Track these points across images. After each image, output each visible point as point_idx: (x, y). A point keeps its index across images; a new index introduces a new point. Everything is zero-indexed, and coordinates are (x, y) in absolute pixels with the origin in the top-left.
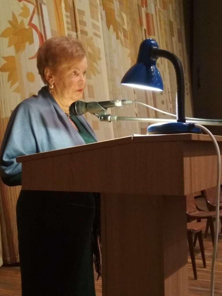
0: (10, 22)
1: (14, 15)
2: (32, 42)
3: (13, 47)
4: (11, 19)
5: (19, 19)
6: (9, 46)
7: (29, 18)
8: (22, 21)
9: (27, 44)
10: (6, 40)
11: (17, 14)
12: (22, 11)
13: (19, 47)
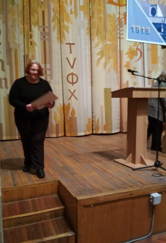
0: (129, 49)
1: (131, 47)
2: (136, 55)
3: (129, 58)
4: (129, 48)
5: (132, 47)
6: (128, 57)
7: (137, 46)
8: (133, 48)
9: (135, 56)
10: (127, 56)
11: (132, 46)
12: (133, 44)
13: (131, 58)
